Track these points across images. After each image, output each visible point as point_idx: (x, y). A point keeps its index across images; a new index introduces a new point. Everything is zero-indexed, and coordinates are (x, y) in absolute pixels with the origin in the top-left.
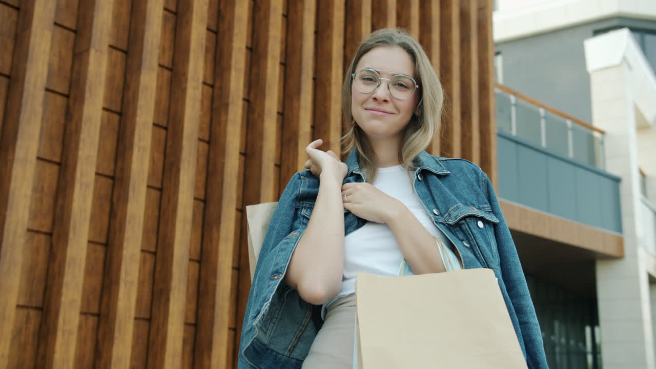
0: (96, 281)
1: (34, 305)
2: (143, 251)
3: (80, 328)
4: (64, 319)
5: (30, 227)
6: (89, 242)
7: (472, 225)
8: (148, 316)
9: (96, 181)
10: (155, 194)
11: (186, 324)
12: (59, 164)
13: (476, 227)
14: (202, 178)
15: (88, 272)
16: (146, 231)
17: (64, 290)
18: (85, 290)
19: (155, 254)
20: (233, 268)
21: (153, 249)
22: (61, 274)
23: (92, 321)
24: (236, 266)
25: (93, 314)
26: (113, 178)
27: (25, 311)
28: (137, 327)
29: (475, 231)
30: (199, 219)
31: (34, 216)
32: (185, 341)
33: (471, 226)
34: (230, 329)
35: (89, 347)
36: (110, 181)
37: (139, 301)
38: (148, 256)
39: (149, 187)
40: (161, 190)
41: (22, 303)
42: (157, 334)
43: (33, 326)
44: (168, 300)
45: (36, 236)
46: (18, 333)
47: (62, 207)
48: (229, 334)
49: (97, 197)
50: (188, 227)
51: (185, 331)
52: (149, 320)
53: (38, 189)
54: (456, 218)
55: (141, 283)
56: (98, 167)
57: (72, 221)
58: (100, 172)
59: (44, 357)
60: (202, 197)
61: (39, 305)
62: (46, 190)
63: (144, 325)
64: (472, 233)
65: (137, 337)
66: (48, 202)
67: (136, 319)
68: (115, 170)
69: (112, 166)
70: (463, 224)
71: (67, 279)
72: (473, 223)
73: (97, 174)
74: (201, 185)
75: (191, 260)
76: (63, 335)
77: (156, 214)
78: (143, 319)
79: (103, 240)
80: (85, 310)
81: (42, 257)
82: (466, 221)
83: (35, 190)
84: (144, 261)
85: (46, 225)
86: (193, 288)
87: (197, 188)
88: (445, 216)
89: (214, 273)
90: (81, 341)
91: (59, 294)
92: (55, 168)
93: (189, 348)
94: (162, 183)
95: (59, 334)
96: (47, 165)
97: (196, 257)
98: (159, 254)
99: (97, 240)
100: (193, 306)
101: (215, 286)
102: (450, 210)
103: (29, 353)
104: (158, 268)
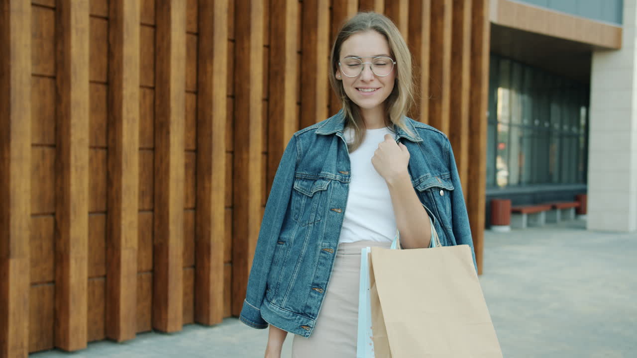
0: (102, 118)
1: (47, 142)
2: (141, 87)
3: (91, 160)
4: (76, 157)
5: (35, 72)
6: (91, 82)
7: (436, 193)
8: (151, 146)
9: (91, 23)
10: (149, 31)
11: (186, 150)
12: (54, 9)
13: (439, 195)
14: (194, 11)
15: (93, 110)
16: (143, 68)
17: (73, 131)
18: (91, 126)
19: (153, 88)
20: (228, 96)
21: (151, 85)
22: (68, 116)
23: (101, 154)
24: (230, 94)
25: (102, 148)
26: (107, 19)
27: (40, 149)
28: (142, 156)
29: (437, 199)
30: (193, 53)
31: (36, 61)
32: (187, 166)
33: (434, 195)
34: (227, 152)
35: (101, 177)
36: (105, 22)
37: (142, 133)
38: (148, 91)
39: (142, 24)
40: (154, 27)
41: (36, 141)
42: (161, 162)
43: (49, 161)
44: (168, 133)
45: (42, 80)
46: (36, 168)
47: (62, 53)
48: (227, 157)
49: (94, 39)
50: (183, 64)
51: (187, 157)
52: (154, 149)
53: (37, 35)
54: (424, 186)
55: (143, 117)
56: (92, 8)
57: (72, 67)
58: (95, 13)
59: (62, 189)
60: (195, 31)
61: (53, 142)
62: (44, 35)
63: (149, 154)
64: (434, 200)
65: (143, 165)
66: (48, 47)
67: (140, 149)
68: (108, 11)
69: (105, 7)
70: (429, 192)
71: (74, 120)
72: (436, 192)
73: (91, 16)
74: (193, 19)
75: (187, 92)
76: (76, 170)
77: (152, 50)
78: (148, 149)
79: (104, 79)
80: (94, 145)
81: (49, 99)
82: (431, 190)
83: (34, 36)
84: (144, 96)
85: (49, 69)
86: (191, 117)
87: (189, 23)
88: (416, 181)
89: (210, 104)
90: (93, 172)
91: (69, 134)
92: (51, 13)
93: (191, 172)
94: (155, 21)
95: (73, 170)
96: (42, 11)
97: (192, 89)
98: (157, 89)
99: (98, 79)
100: (192, 134)
101: (211, 117)
102: (421, 177)
103: (49, 184)
104: (158, 103)
